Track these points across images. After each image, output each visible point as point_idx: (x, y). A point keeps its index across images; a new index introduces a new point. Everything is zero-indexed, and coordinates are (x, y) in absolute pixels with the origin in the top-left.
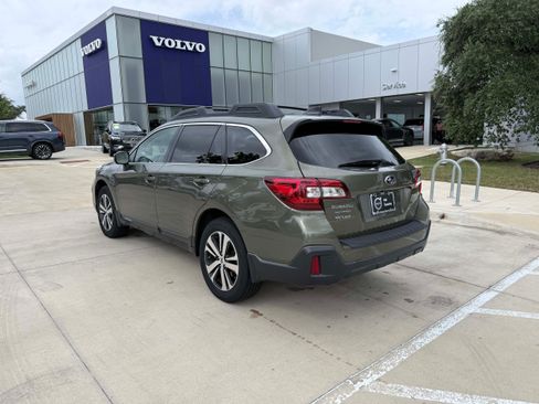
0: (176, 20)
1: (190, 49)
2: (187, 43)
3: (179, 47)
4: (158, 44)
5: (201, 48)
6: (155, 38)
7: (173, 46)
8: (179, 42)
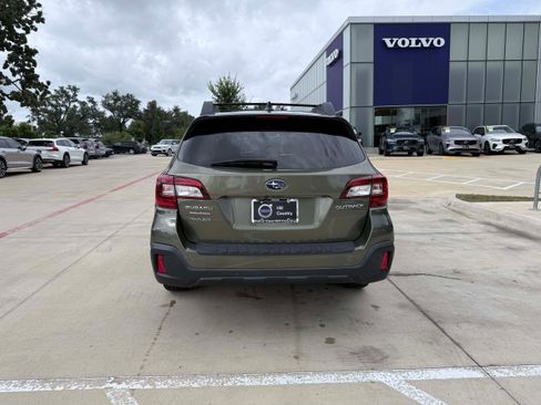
0: (413, 17)
1: (426, 45)
2: (423, 40)
3: (413, 45)
4: (390, 45)
5: (439, 42)
6: (387, 41)
7: (407, 44)
8: (413, 40)
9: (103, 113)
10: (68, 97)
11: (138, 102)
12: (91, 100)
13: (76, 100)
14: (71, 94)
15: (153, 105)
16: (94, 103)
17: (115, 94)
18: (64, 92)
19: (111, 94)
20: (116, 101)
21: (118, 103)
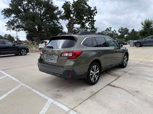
9: (118, 34)
10: (109, 30)
11: (128, 30)
12: (115, 30)
13: (111, 31)
14: (110, 29)
15: (133, 30)
16: (115, 31)
17: (122, 28)
18: (108, 29)
19: (121, 28)
20: (122, 30)
21: (122, 31)
